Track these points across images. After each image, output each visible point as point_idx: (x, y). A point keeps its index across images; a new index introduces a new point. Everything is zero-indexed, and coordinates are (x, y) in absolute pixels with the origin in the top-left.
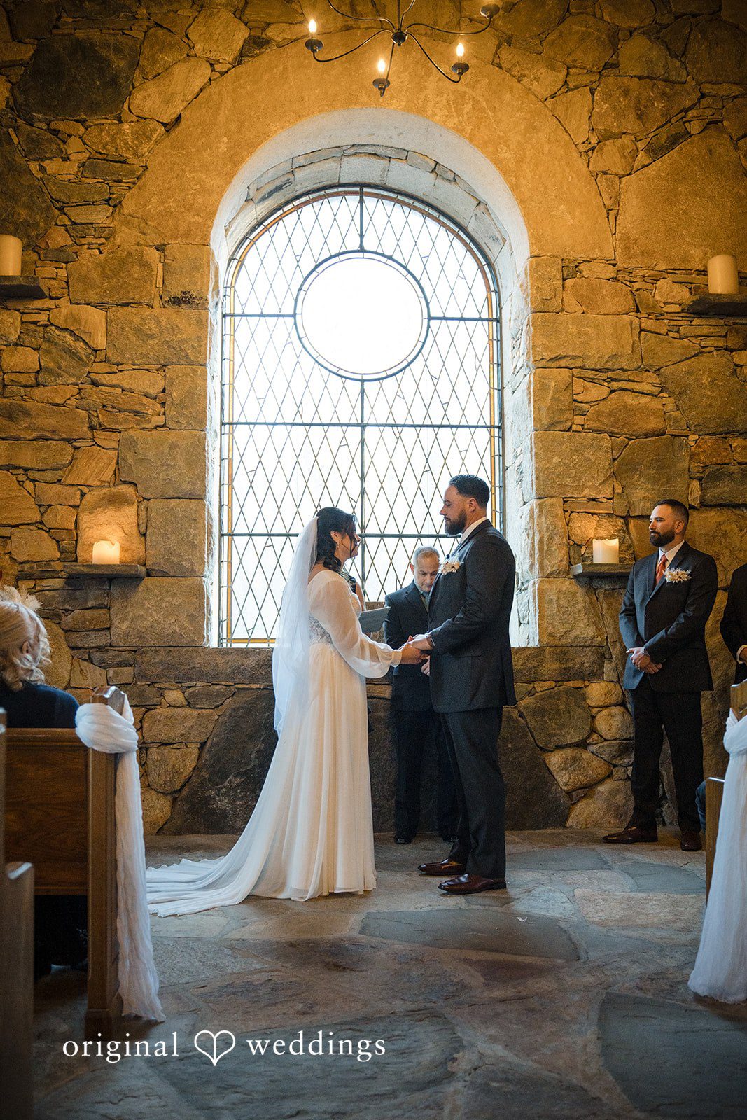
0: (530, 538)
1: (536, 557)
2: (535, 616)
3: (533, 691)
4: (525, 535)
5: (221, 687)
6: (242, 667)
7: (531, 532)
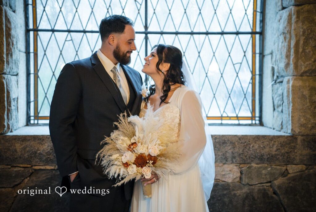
0: (287, 40)
1: (292, 57)
2: (289, 108)
3: (286, 174)
4: (282, 37)
5: (20, 169)
6: (39, 152)
7: (288, 36)
